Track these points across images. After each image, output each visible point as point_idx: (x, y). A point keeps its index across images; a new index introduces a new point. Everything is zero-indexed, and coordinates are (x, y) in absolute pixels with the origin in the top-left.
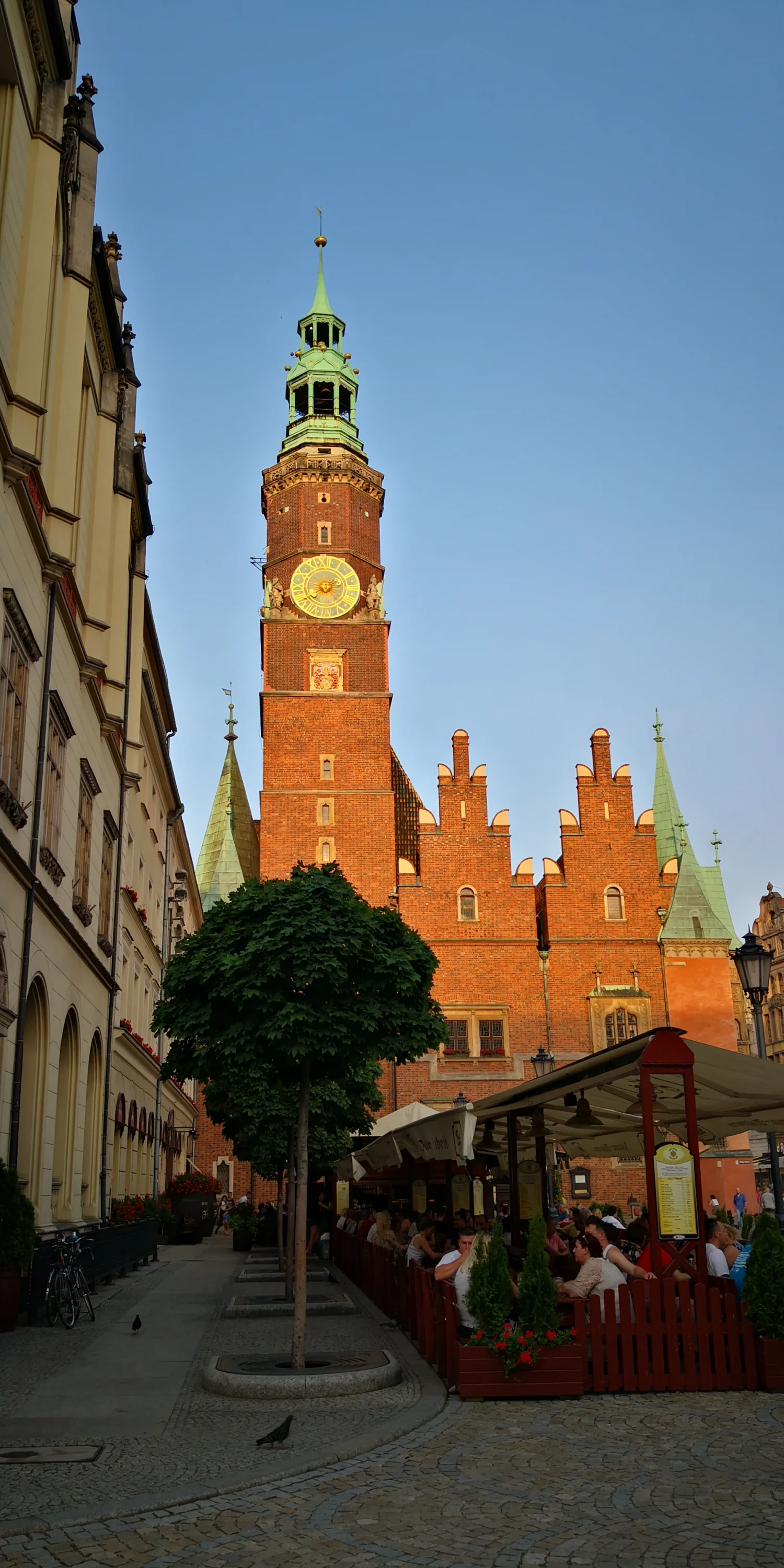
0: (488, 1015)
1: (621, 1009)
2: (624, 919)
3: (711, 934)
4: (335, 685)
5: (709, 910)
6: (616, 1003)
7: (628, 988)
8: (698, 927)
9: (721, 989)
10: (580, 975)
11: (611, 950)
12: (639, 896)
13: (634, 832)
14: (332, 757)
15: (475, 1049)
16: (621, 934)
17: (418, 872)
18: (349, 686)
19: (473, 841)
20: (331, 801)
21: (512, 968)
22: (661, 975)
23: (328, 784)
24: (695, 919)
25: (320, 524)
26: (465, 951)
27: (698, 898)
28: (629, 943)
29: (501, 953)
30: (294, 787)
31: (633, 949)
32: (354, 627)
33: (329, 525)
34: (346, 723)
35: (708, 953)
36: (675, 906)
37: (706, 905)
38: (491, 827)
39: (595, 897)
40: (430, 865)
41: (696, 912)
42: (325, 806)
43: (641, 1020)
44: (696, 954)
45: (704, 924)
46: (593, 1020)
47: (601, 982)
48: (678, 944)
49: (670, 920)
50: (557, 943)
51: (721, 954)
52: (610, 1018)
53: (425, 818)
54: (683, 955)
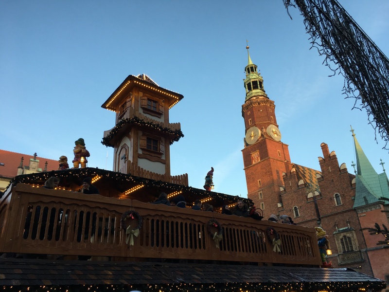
1: (345, 236)
2: (342, 204)
3: (371, 201)
4: (258, 160)
5: (369, 193)
6: (342, 234)
7: (347, 228)
8: (366, 200)
10: (331, 226)
11: (339, 216)
12: (346, 194)
13: (339, 173)
14: (260, 180)
16: (341, 209)
17: (282, 206)
18: (261, 159)
19: (294, 192)
20: (261, 192)
22: (358, 221)
23: (261, 188)
24: (364, 197)
25: (249, 120)
27: (364, 190)
28: (345, 212)
29: (307, 225)
30: (254, 191)
31: (347, 213)
32: (259, 143)
33: (251, 119)
34: (262, 169)
35: (373, 209)
36: (357, 195)
37: (367, 191)
38: (298, 186)
39: (331, 199)
40: (285, 203)
41: (364, 194)
42: (261, 194)
43: (352, 239)
44: (369, 210)
45: (368, 198)
46: (336, 242)
47: (338, 228)
48: (361, 208)
49: (356, 200)
50: (322, 218)
51: (378, 208)
52: (342, 239)
53: (282, 189)
54: (364, 211)
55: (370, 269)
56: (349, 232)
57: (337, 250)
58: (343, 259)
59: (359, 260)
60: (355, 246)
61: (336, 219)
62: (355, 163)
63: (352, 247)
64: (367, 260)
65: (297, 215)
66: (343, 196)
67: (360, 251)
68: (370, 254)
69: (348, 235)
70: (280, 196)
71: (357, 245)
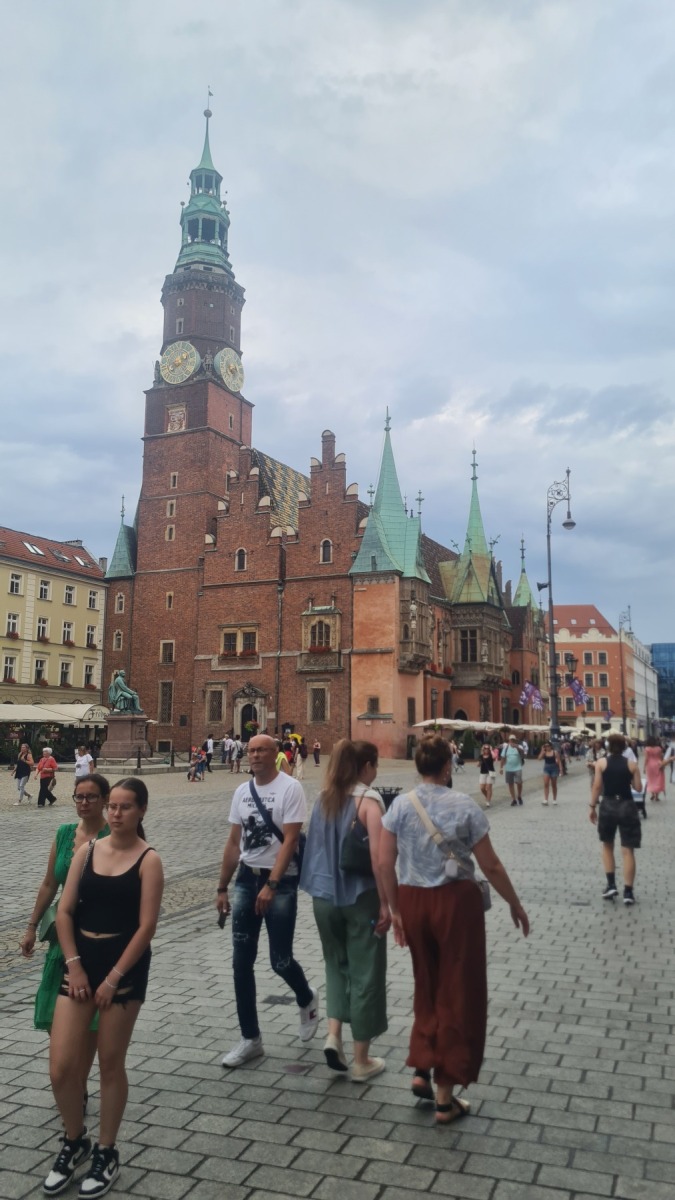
0: (248, 630)
1: (320, 623)
2: (331, 562)
3: (382, 567)
4: (181, 427)
5: (382, 551)
6: (317, 619)
7: (328, 607)
8: (374, 564)
9: (388, 605)
10: (302, 600)
11: (321, 584)
12: (343, 545)
13: (342, 501)
14: (177, 474)
15: (240, 649)
16: (328, 572)
17: (215, 544)
18: (189, 425)
19: (247, 518)
20: (174, 501)
21: (263, 599)
22: (350, 598)
23: (174, 491)
24: (373, 558)
25: (178, 321)
26: (237, 590)
27: (377, 544)
28: (333, 578)
29: (256, 590)
30: (157, 495)
31: (335, 581)
32: (191, 385)
33: (182, 320)
34: (185, 450)
35: (382, 581)
36: (362, 550)
37: (381, 547)
38: (257, 508)
39: (315, 548)
40: (223, 536)
41: (374, 553)
42: (172, 505)
43: (332, 629)
44: (374, 582)
45: (378, 561)
46: (303, 630)
47: (313, 605)
48: (362, 576)
49: (357, 560)
50: (289, 581)
51: (390, 581)
52: (314, 628)
53: (222, 506)
54: (366, 583)
55: (348, 684)
56: (331, 616)
57: (300, 646)
58: (307, 662)
59: (335, 667)
60: (334, 643)
61: (315, 587)
62: (375, 489)
63: (328, 643)
64: (348, 670)
65: (241, 565)
66: (338, 547)
67: (340, 653)
68: (354, 659)
69: (327, 621)
70: (215, 519)
71: (338, 641)
